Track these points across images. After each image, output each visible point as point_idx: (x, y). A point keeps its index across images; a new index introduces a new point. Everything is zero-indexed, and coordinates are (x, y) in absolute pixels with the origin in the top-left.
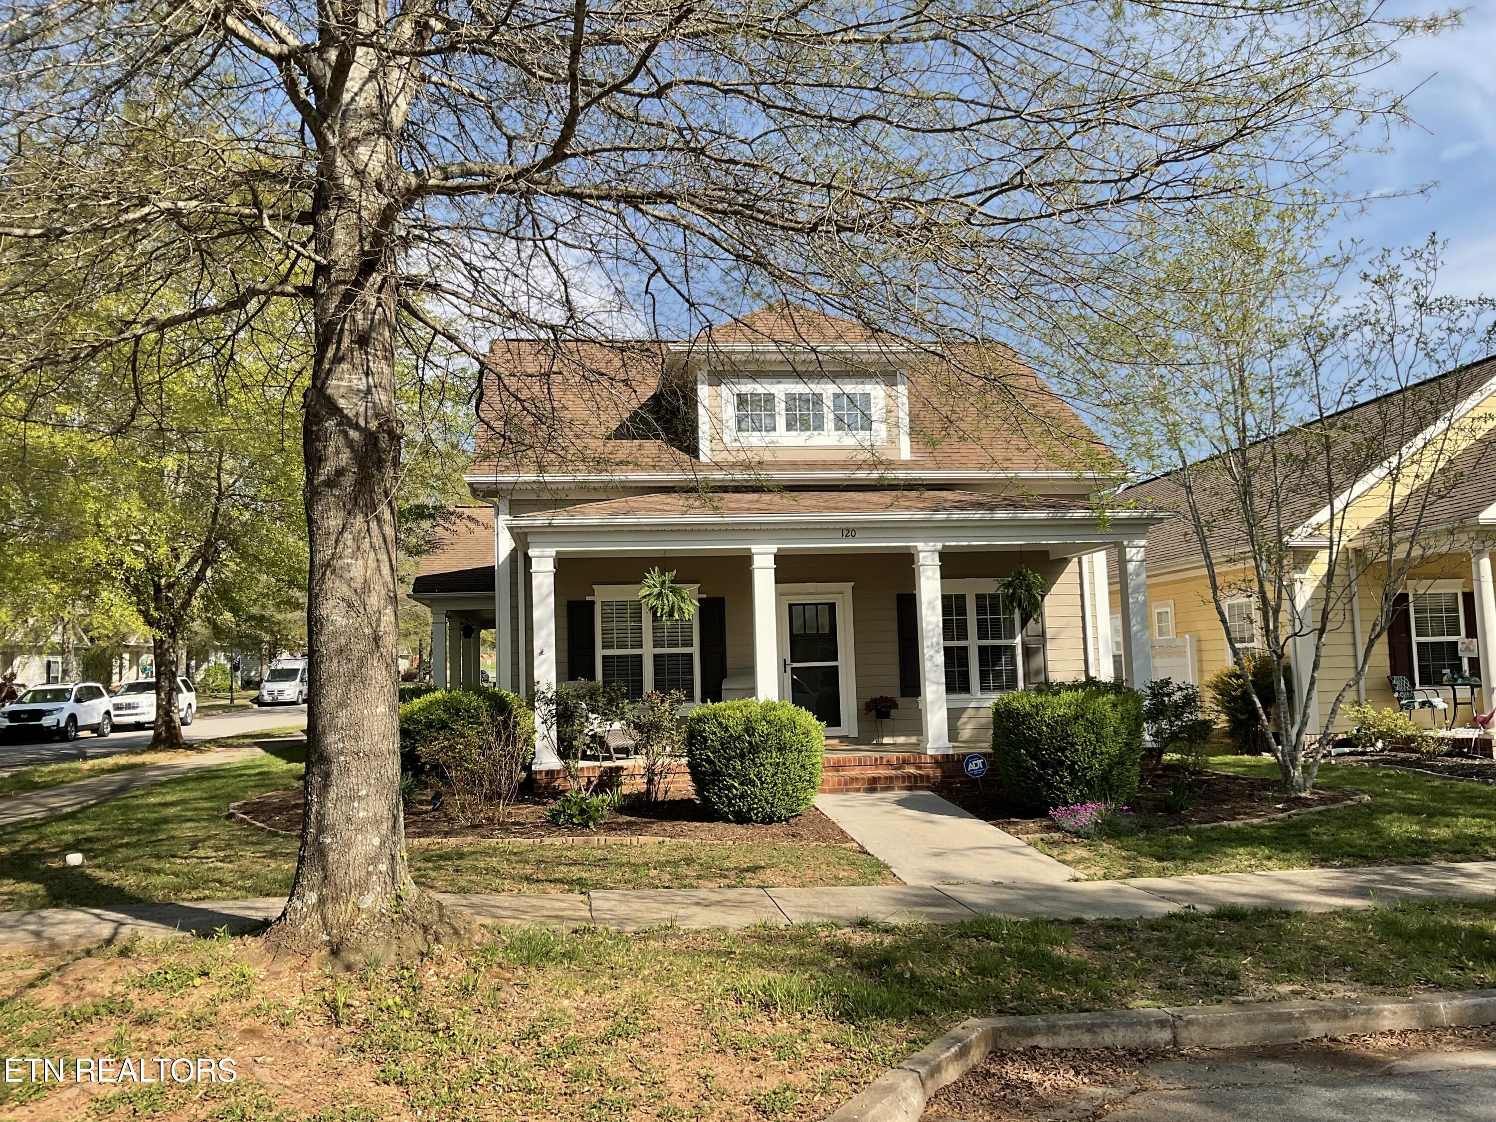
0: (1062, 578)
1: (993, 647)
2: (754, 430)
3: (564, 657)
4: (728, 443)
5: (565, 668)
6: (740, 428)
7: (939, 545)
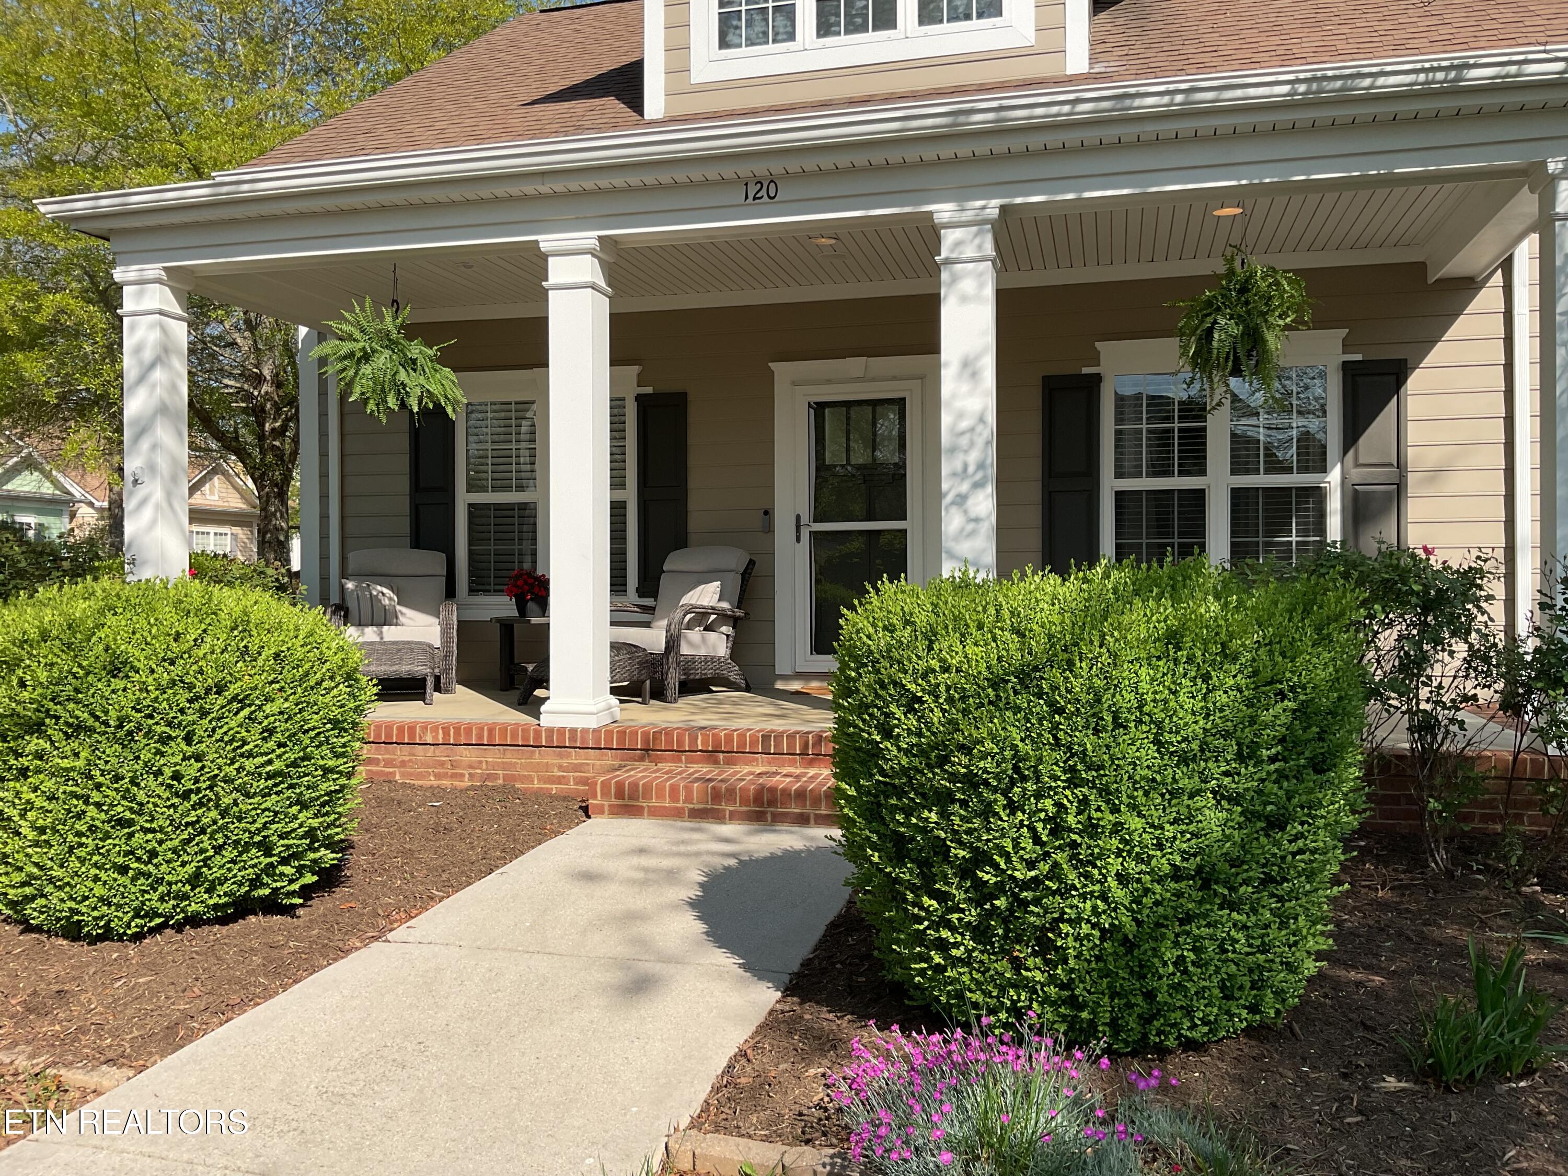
0: (1460, 327)
1: (1270, 492)
2: (751, 43)
3: (403, 505)
4: (697, 77)
5: (404, 525)
6: (724, 43)
7: (992, 207)
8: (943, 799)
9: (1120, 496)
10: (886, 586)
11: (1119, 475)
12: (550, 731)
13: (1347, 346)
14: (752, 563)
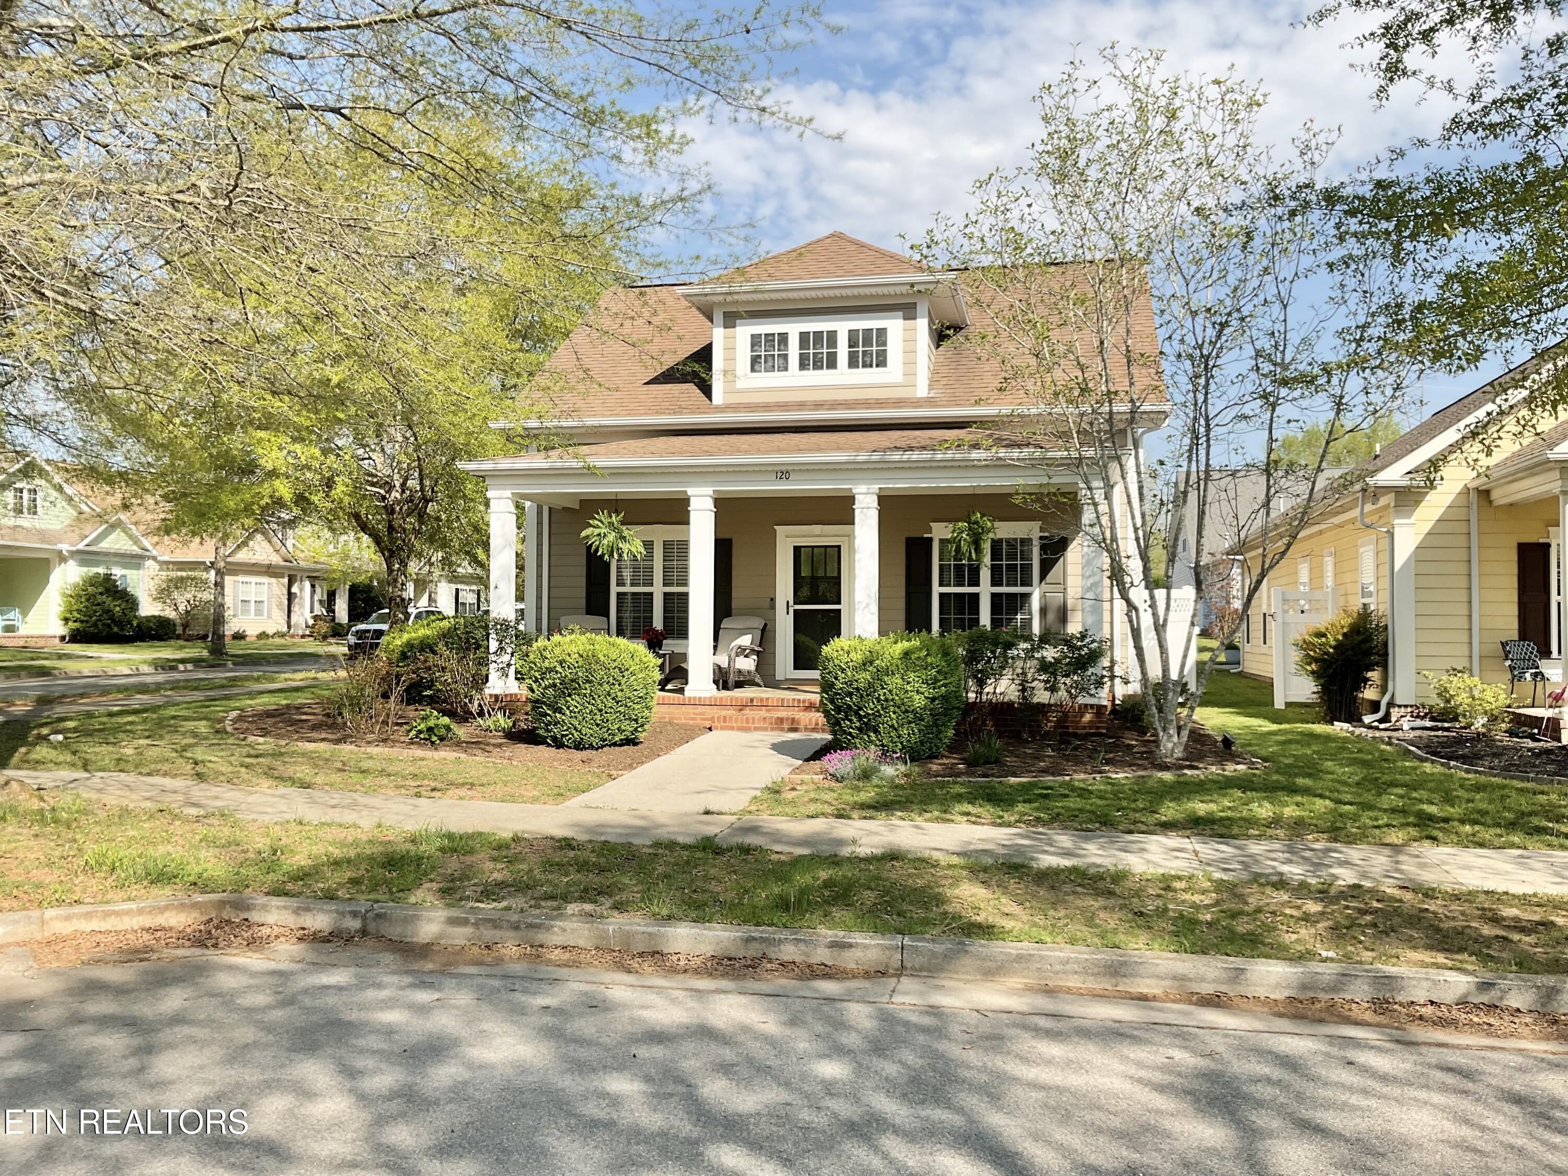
1: (1008, 595)
2: (766, 371)
3: (582, 593)
4: (740, 385)
5: (583, 603)
6: (753, 370)
7: (875, 488)
8: (850, 694)
9: (942, 595)
10: (836, 639)
11: (941, 585)
12: (690, 698)
13: (1042, 530)
14: (766, 625)
